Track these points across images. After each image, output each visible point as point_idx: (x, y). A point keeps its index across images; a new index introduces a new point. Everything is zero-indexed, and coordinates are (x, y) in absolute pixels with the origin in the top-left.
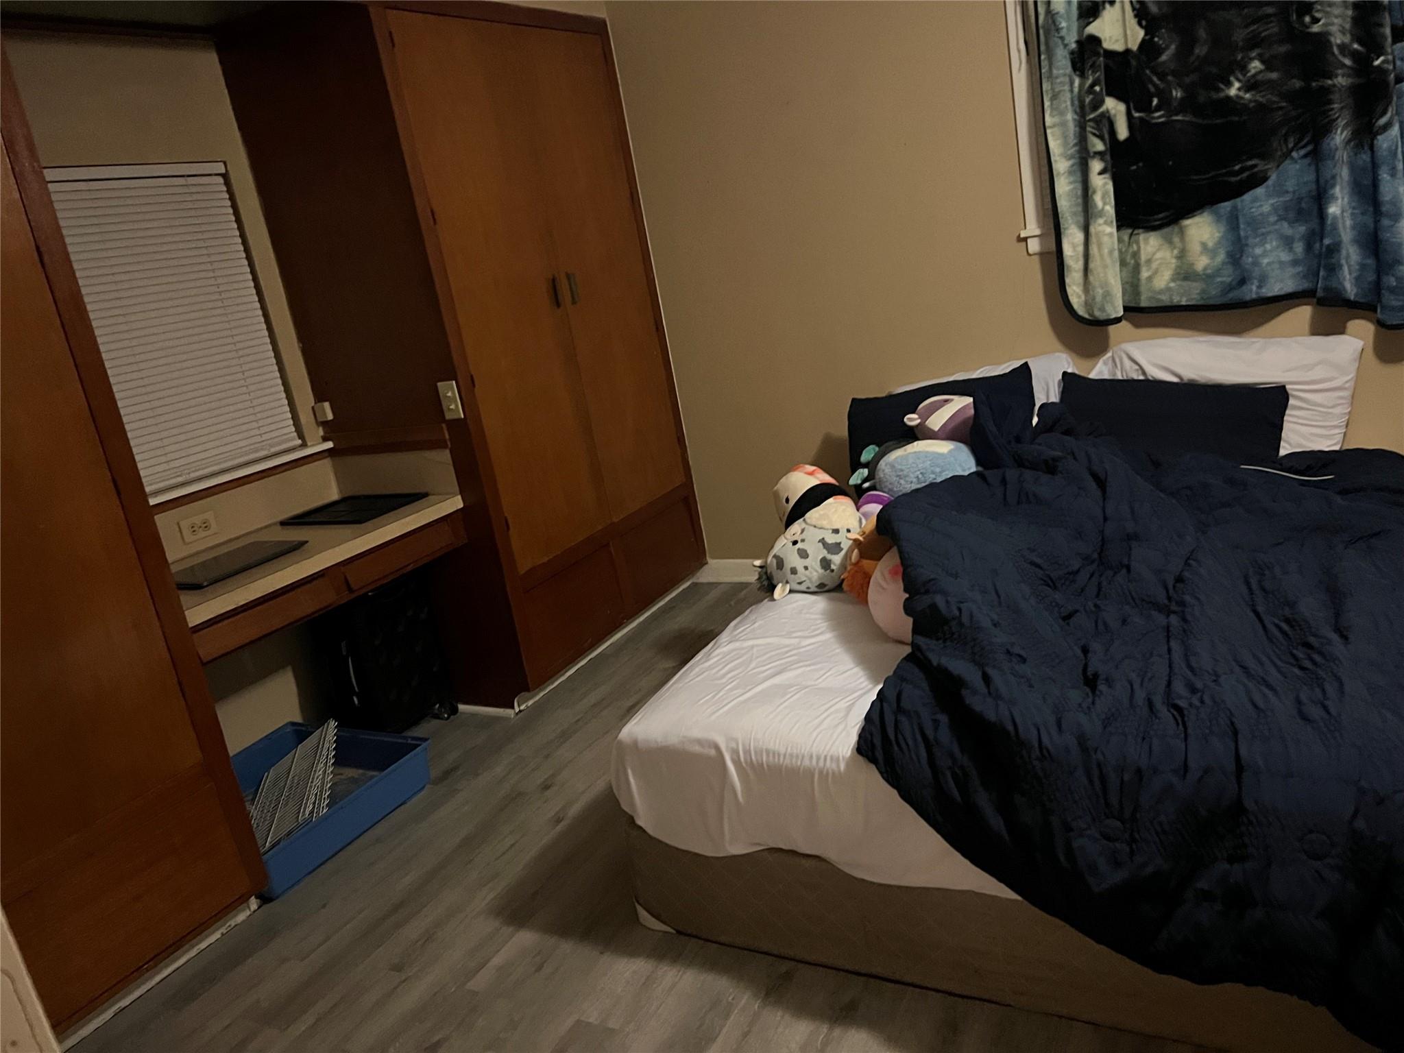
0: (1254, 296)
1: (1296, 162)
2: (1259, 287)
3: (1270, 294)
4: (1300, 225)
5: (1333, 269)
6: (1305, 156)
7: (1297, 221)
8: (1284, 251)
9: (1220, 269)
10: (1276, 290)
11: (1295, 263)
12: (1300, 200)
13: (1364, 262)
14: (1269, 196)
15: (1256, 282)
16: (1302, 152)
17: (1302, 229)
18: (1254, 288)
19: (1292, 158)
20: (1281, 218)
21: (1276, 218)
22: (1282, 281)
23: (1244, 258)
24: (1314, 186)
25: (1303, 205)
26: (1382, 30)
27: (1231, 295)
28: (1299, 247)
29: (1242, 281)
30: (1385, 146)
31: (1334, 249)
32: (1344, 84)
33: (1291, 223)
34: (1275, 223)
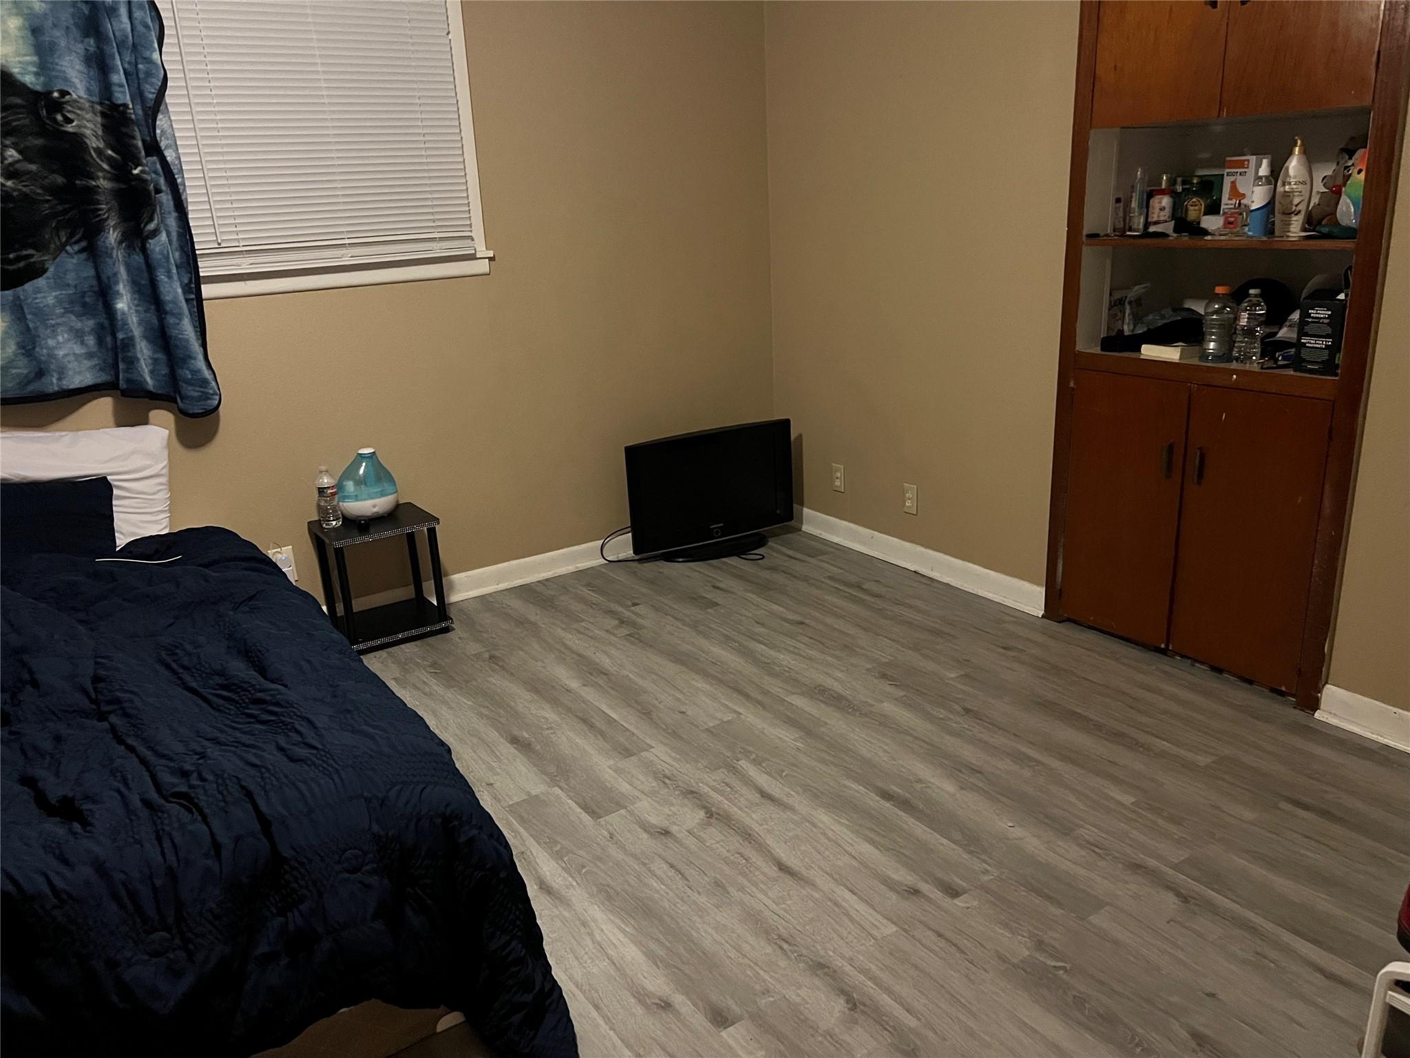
0: (56, 389)
1: (73, 258)
2: (60, 379)
3: (72, 387)
4: (88, 319)
5: (132, 362)
6: (81, 251)
7: (84, 315)
8: (76, 343)
9: (14, 361)
10: (77, 382)
11: (90, 356)
12: (83, 294)
13: (156, 356)
14: (52, 288)
15: (56, 375)
16: (76, 248)
17: (91, 323)
18: (55, 381)
19: (67, 252)
20: (67, 311)
21: (62, 310)
22: (80, 373)
23: (37, 349)
24: (94, 282)
25: (87, 299)
26: (135, 142)
27: (30, 388)
28: (91, 341)
29: (41, 373)
30: (157, 249)
31: (129, 343)
32: (106, 187)
33: (78, 316)
34: (62, 315)
